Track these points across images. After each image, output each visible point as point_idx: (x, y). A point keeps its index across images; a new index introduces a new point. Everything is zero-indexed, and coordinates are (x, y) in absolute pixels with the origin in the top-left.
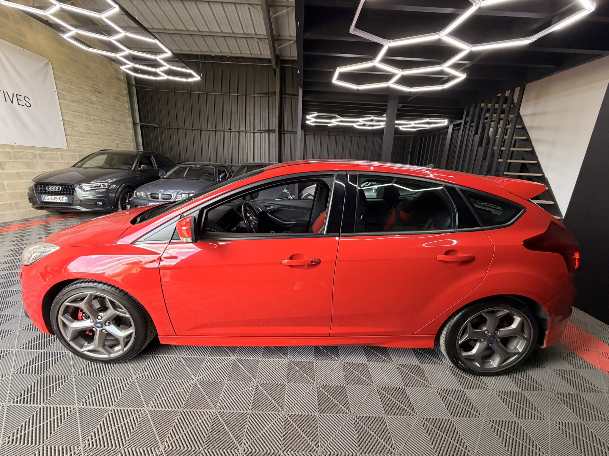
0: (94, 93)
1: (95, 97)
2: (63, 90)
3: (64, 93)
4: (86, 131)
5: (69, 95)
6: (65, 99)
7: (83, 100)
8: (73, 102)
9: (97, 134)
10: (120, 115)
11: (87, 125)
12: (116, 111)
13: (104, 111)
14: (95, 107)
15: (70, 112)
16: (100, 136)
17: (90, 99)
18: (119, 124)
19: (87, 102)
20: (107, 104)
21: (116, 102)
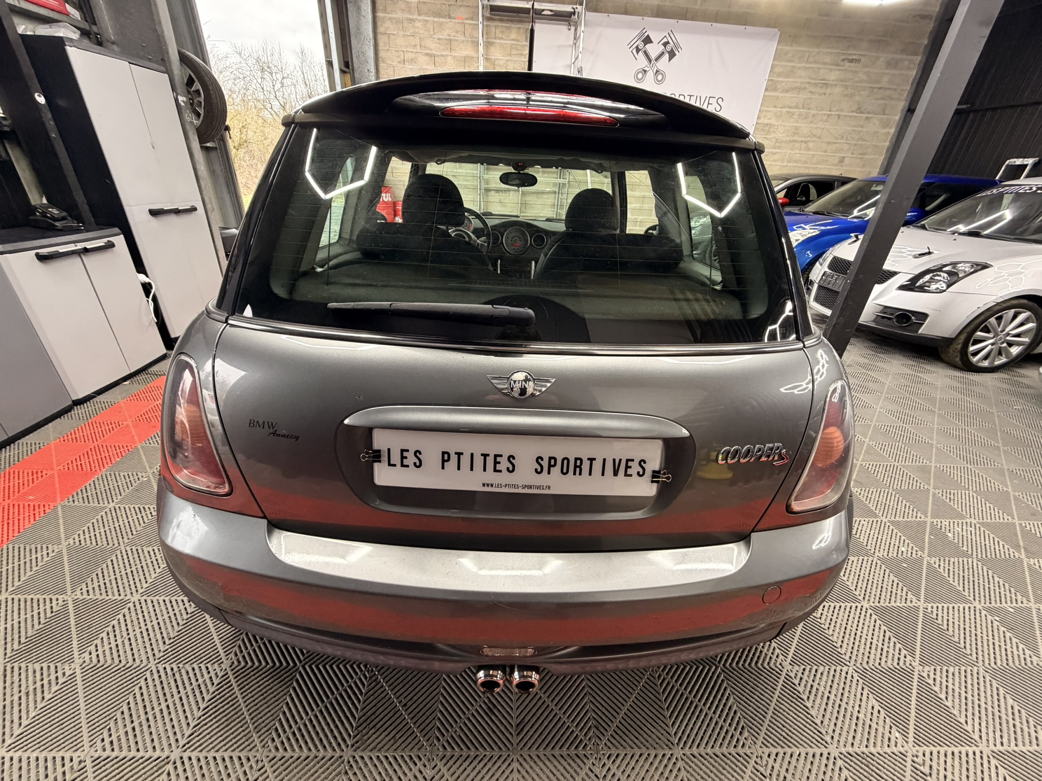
0: (838, 65)
1: (837, 72)
2: (779, 75)
3: (780, 79)
4: (788, 139)
5: (787, 80)
6: (775, 90)
7: (809, 83)
8: (787, 91)
9: (806, 142)
10: (883, 99)
11: (797, 128)
12: (876, 90)
13: (846, 95)
14: (829, 91)
15: (775, 109)
16: (811, 145)
17: (824, 80)
18: (867, 118)
19: (816, 85)
20: (861, 82)
21: (887, 71)
